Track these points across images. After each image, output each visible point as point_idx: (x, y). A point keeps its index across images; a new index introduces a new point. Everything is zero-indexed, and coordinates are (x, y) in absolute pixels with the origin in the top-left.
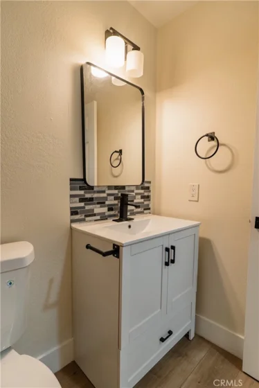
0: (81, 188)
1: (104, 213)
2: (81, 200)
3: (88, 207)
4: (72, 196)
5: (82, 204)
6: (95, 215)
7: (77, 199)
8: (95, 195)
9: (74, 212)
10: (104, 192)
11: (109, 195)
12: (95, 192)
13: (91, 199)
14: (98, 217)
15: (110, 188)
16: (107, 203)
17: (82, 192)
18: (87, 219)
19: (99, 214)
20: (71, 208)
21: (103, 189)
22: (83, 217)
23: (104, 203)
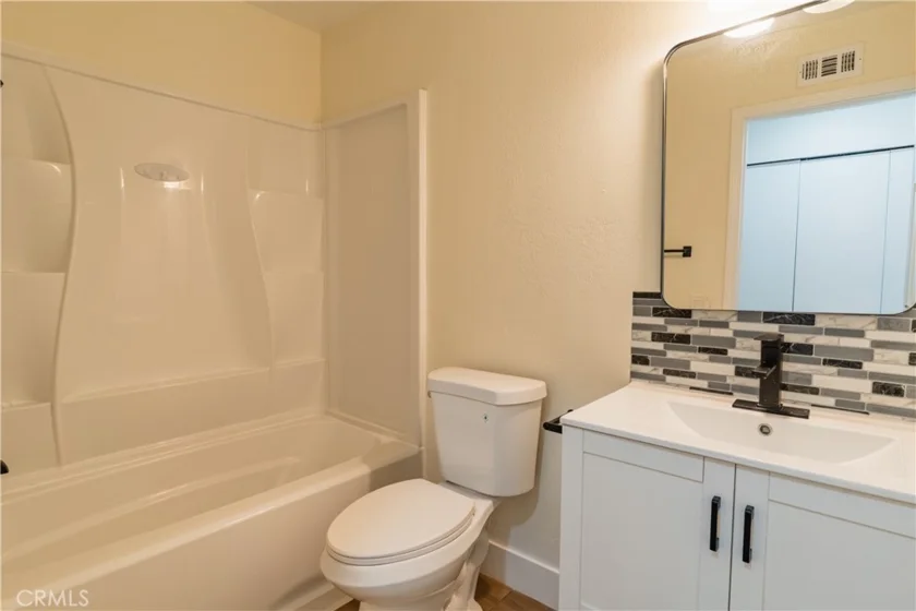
0: (657, 312)
1: (724, 378)
2: (657, 337)
3: (671, 355)
4: (636, 326)
5: (659, 346)
6: (692, 375)
7: (648, 334)
8: (695, 331)
9: (639, 358)
10: (725, 325)
11: (737, 333)
12: (694, 323)
13: (684, 339)
14: (704, 384)
15: (744, 316)
16: (732, 353)
17: (660, 321)
18: (669, 378)
19: (703, 376)
20: (633, 350)
21: (722, 318)
22: (660, 372)
23: (724, 352)
